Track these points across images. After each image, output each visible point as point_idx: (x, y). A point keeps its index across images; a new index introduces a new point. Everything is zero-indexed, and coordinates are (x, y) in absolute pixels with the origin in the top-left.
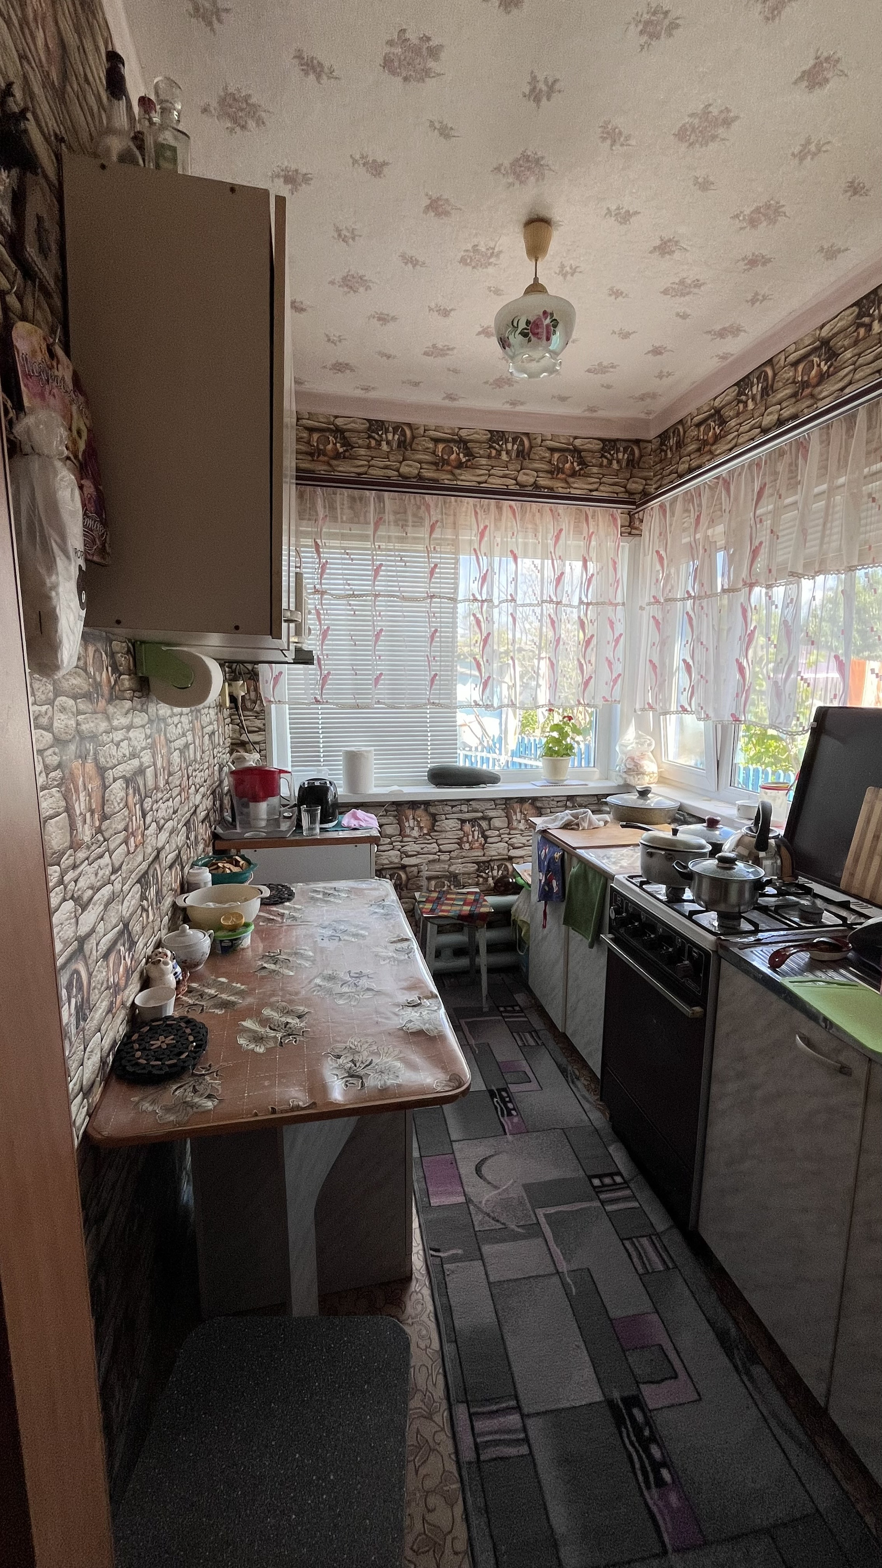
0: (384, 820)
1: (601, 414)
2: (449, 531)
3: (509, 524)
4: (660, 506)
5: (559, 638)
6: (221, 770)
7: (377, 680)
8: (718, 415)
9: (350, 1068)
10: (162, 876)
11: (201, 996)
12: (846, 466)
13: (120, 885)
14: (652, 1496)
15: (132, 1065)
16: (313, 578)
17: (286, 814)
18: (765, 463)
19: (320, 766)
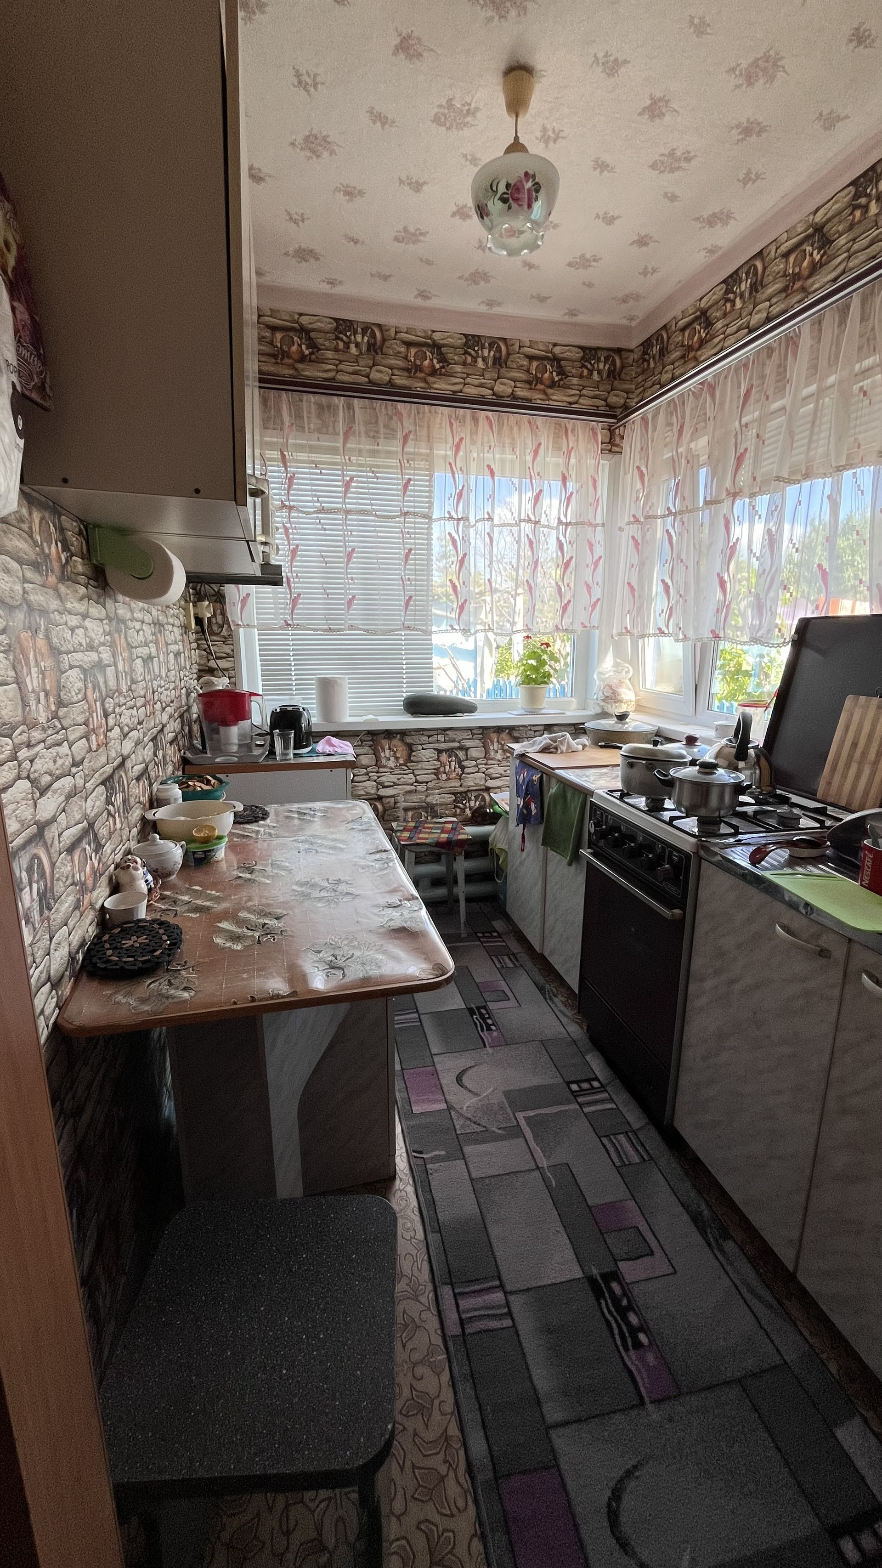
0: (360, 751)
1: (581, 318)
2: (423, 444)
3: (486, 439)
4: (642, 418)
5: (537, 560)
6: (188, 695)
7: (350, 603)
8: (704, 317)
9: (331, 961)
10: (128, 786)
11: (175, 902)
12: (837, 363)
13: (82, 781)
14: (631, 1359)
15: (104, 962)
16: (280, 494)
17: (258, 742)
18: (753, 363)
19: (292, 694)
